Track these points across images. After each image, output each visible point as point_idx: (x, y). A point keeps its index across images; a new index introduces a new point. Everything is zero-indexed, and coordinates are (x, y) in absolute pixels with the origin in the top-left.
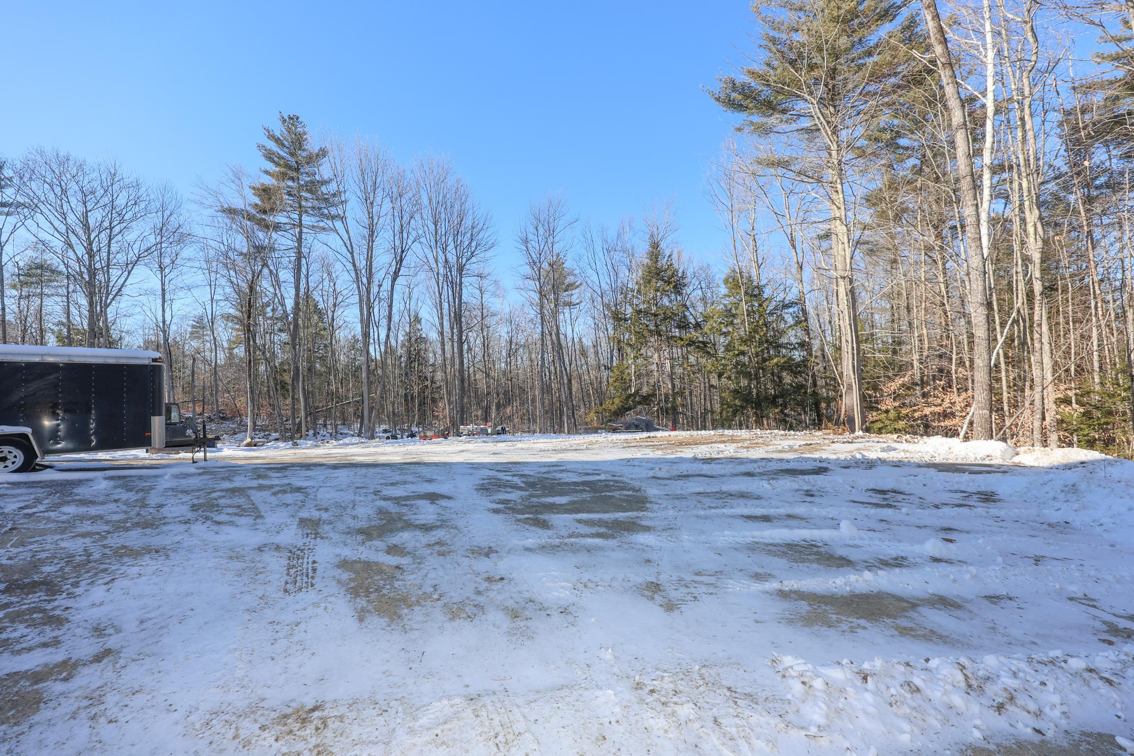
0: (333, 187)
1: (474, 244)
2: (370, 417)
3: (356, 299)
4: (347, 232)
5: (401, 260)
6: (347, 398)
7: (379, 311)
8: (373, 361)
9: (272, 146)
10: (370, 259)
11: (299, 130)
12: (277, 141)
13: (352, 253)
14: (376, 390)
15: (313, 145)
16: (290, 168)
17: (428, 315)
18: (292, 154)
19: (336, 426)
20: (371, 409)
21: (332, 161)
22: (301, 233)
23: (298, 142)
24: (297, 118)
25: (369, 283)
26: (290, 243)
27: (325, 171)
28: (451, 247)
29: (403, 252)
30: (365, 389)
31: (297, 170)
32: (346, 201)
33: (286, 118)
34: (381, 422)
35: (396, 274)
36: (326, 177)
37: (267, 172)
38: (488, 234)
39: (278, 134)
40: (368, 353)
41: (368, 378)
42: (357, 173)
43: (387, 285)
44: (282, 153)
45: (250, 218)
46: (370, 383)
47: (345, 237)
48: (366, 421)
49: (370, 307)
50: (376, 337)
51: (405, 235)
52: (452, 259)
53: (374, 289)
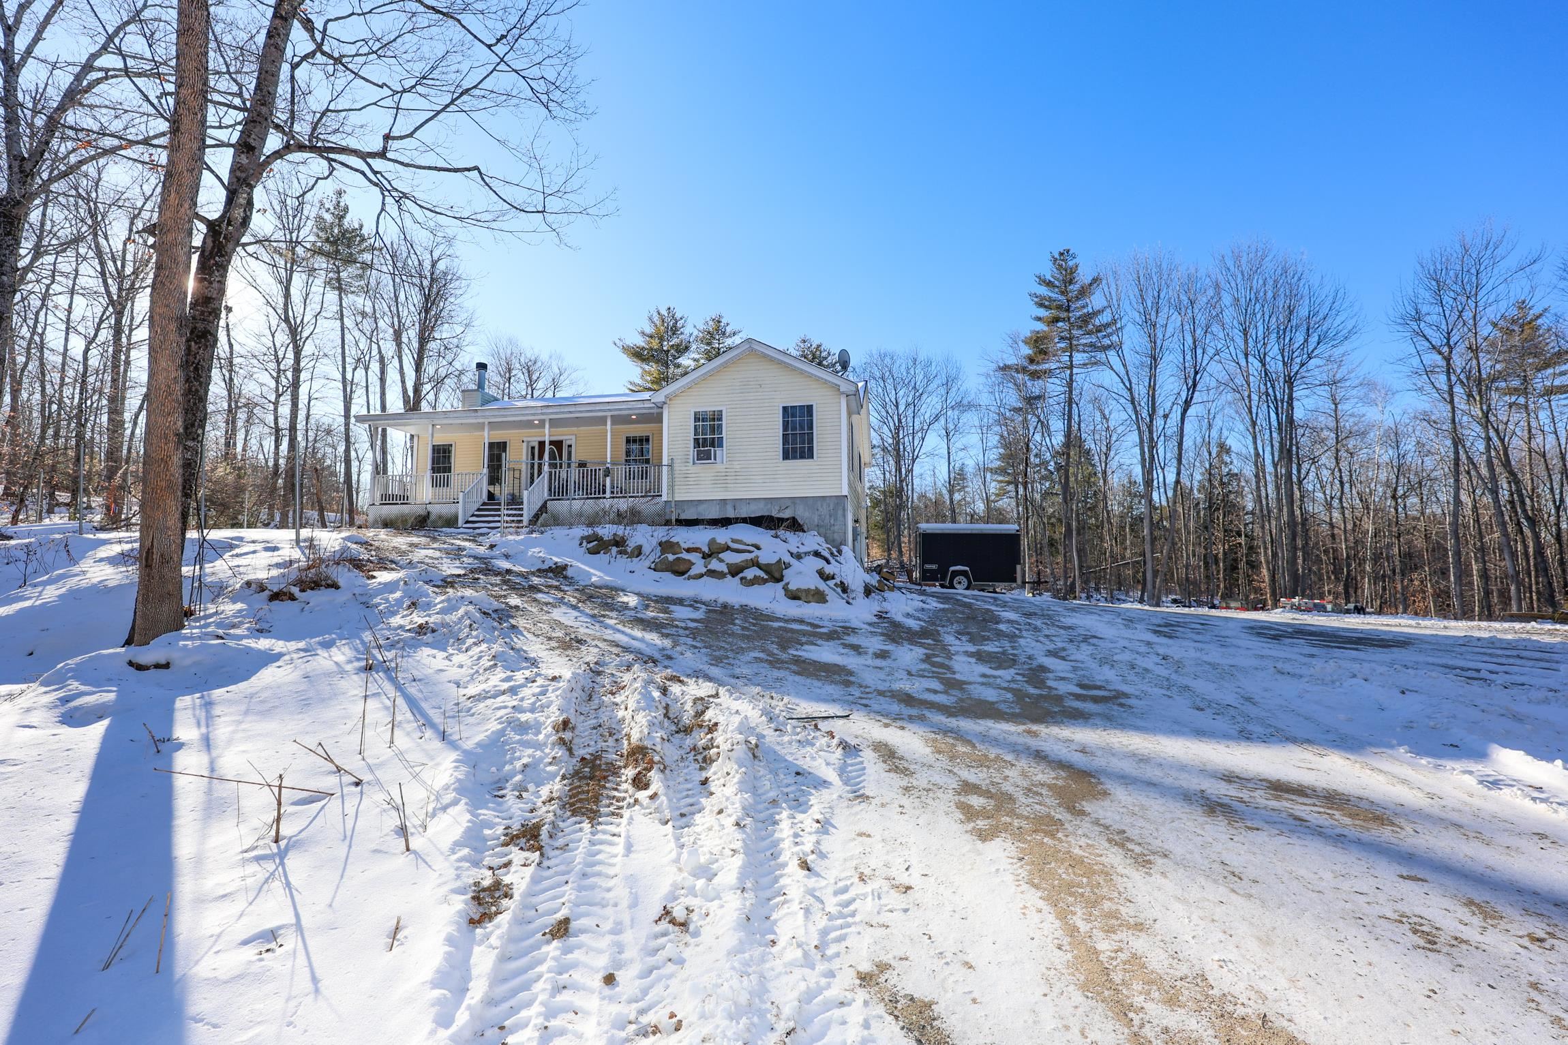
0: (1105, 318)
1: (1314, 339)
2: (1154, 583)
3: (1134, 437)
4: (1125, 366)
5: (1195, 385)
6: (1123, 558)
7: (1166, 451)
8: (1156, 509)
9: (1043, 291)
10: (1152, 388)
11: (1071, 263)
12: (1049, 284)
13: (1130, 390)
14: (1162, 548)
15: (1084, 276)
16: (1059, 308)
17: (1239, 442)
18: (1062, 293)
19: (1112, 591)
20: (1155, 573)
21: (1106, 289)
22: (1071, 375)
23: (1069, 276)
24: (1068, 251)
25: (1151, 416)
26: (1060, 388)
27: (1096, 301)
28: (1274, 350)
29: (1196, 373)
30: (1147, 547)
31: (1068, 310)
32: (1121, 328)
33: (1057, 256)
34: (1169, 591)
35: (1187, 404)
36: (1097, 308)
37: (1039, 319)
38: (1338, 321)
39: (1049, 277)
40: (1151, 500)
41: (1151, 534)
42: (1133, 292)
43: (1175, 416)
44: (1053, 295)
45: (1024, 370)
46: (1153, 540)
47: (1122, 372)
48: (1149, 586)
49: (1153, 446)
50: (1161, 479)
51: (1199, 351)
52: (1276, 366)
53: (1159, 422)
